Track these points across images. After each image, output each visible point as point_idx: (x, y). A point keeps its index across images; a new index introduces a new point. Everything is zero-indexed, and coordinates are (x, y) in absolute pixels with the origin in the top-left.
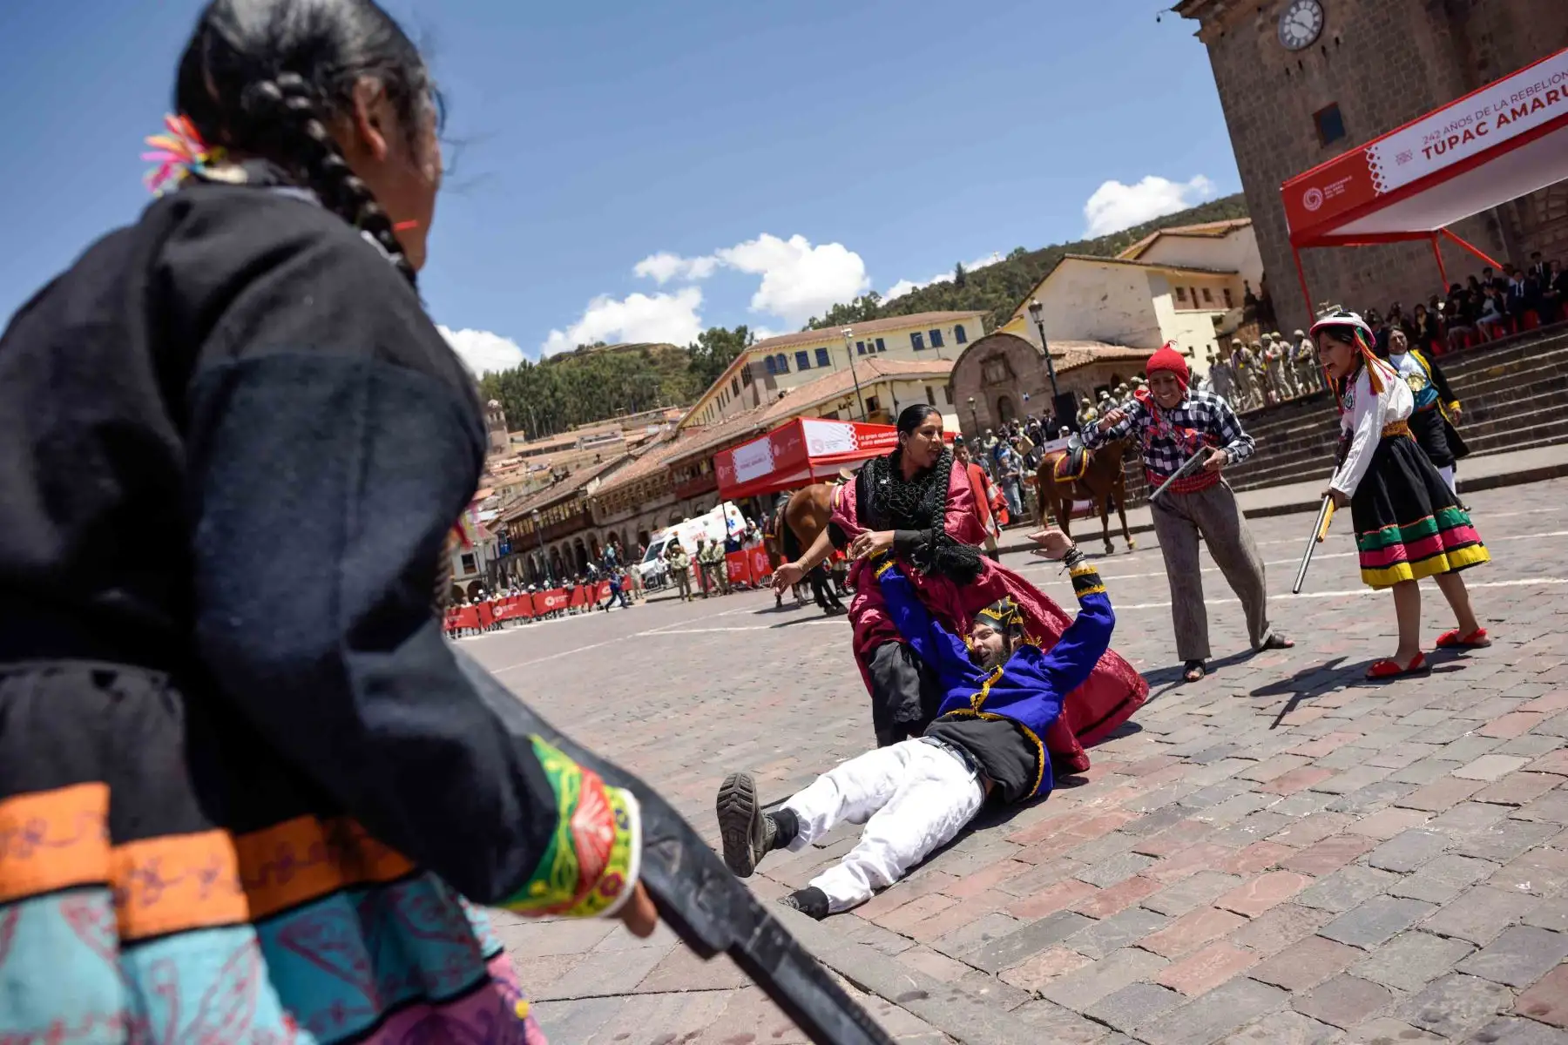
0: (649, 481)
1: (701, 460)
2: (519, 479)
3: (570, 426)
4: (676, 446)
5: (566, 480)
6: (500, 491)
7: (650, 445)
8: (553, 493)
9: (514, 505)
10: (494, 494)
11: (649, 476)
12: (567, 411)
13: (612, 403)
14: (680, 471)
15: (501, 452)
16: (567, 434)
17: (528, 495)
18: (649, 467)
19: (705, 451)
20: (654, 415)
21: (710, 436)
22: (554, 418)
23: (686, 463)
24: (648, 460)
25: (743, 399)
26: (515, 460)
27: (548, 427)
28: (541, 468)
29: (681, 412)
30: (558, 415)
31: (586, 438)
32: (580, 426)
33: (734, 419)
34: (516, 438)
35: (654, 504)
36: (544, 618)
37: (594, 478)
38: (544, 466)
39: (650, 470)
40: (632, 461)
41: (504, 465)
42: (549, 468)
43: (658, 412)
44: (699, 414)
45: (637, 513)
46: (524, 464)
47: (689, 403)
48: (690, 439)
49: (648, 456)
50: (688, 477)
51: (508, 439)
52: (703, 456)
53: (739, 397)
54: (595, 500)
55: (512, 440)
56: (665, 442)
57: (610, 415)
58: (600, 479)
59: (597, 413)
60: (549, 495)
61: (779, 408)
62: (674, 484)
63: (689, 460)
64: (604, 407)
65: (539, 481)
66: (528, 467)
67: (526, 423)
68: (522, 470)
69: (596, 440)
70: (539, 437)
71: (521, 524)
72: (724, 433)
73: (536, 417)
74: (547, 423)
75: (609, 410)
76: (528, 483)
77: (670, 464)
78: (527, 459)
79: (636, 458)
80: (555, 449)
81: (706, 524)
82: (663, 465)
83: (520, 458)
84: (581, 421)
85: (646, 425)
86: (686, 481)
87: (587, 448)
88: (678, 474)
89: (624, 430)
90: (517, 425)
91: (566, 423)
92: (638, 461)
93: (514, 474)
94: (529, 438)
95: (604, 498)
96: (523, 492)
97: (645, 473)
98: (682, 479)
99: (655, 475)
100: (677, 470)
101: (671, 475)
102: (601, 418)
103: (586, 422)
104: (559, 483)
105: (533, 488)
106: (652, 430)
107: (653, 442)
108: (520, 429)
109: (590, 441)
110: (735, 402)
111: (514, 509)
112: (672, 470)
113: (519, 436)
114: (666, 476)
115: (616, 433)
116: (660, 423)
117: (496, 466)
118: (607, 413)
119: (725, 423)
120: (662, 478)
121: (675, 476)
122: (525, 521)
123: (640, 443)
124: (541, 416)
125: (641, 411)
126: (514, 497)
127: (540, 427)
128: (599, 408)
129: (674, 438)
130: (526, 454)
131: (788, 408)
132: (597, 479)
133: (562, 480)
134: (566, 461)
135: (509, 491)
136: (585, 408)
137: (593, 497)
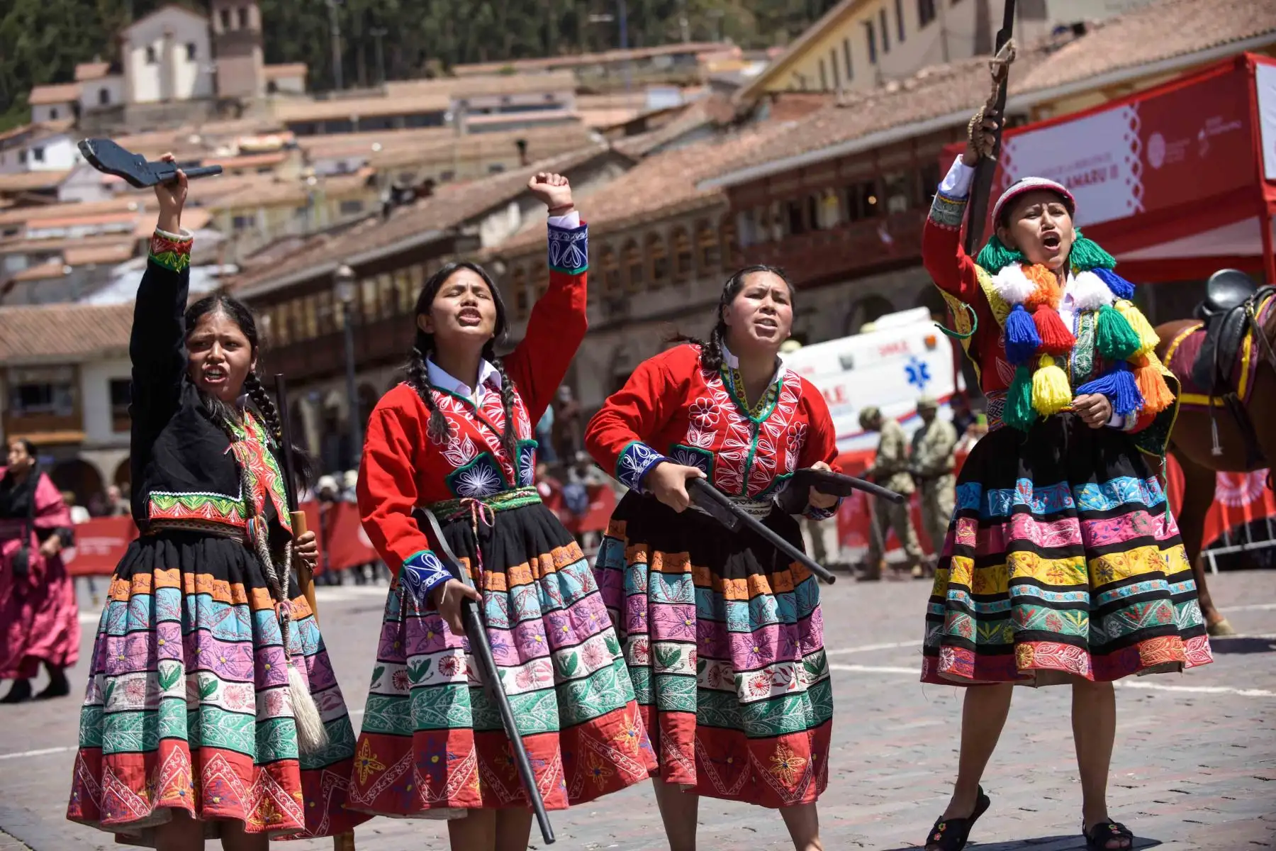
0: (662, 229)
1: (821, 188)
2: (279, 192)
3: (433, 64)
4: (748, 141)
5: (423, 204)
6: (226, 221)
7: (663, 135)
8: (385, 233)
9: (266, 259)
10: (208, 225)
11: (665, 215)
12: (430, 24)
13: (554, 17)
14: (758, 212)
15: (238, 115)
16: (423, 84)
17: (306, 237)
18: (667, 190)
19: (838, 162)
20: (667, 62)
21: (859, 120)
22: (392, 38)
23: (774, 189)
24: (663, 173)
25: (944, 33)
26: (274, 141)
27: (371, 61)
28: (343, 170)
29: (747, 60)
30: (404, 32)
31: (476, 103)
32: (460, 69)
33: (930, 80)
34: (282, 83)
35: (668, 299)
36: (349, 580)
37: (501, 207)
38: (353, 163)
39: (668, 200)
40: (617, 170)
41: (244, 152)
42: (366, 172)
43: (677, 56)
44: (807, 67)
45: (618, 316)
46: (296, 155)
47: (766, 39)
48: (793, 124)
49: (666, 162)
50: (778, 232)
51: (262, 83)
52: (830, 175)
53: (934, 28)
54: (499, 268)
55: (272, 87)
56: (716, 128)
57: (545, 49)
58: (523, 211)
59: (510, 39)
60: (372, 238)
61: (1069, 62)
62: (734, 247)
63: (790, 185)
64: (532, 24)
65: (335, 205)
66: (307, 161)
67: (315, 45)
68: (291, 170)
69: (504, 110)
70: (346, 86)
71: (282, 310)
72: (902, 115)
73: (346, 31)
74: (370, 51)
75: (544, 34)
76: (304, 206)
77: (732, 190)
78: (305, 142)
79: (628, 162)
80: (385, 122)
81: (847, 365)
82: (708, 188)
83: (288, 137)
84: (466, 56)
85: (641, 87)
86: (771, 241)
87: (474, 129)
88: (750, 218)
89: (582, 91)
90: (290, 47)
91: (423, 56)
92: (636, 172)
93: (267, 177)
94: (317, 86)
95: (526, 264)
96: (293, 226)
97: (655, 206)
98: (761, 235)
99: (683, 215)
100: (749, 210)
101: (729, 221)
102: (519, 52)
103: (475, 60)
104: (402, 210)
105: (321, 217)
106: (659, 99)
107: (677, 126)
108: (295, 59)
109: (486, 111)
110: (920, 39)
111: (264, 269)
112: (736, 208)
113: (292, 75)
114: (715, 221)
115: (559, 97)
116: (683, 85)
117: (222, 152)
118: (535, 41)
119: (903, 89)
120: (702, 226)
121: (742, 223)
122: (296, 304)
123: (635, 127)
124: (358, 30)
125: (632, 45)
126: (267, 239)
127: (350, 57)
128: (514, 26)
129: (744, 119)
130: (305, 128)
131: (1101, 65)
132: (514, 209)
133: (411, 202)
134: (410, 157)
135: (252, 221)
136: (480, 19)
137: (497, 257)
